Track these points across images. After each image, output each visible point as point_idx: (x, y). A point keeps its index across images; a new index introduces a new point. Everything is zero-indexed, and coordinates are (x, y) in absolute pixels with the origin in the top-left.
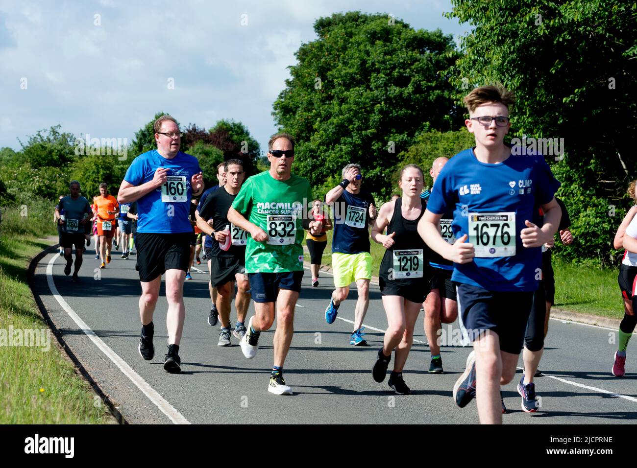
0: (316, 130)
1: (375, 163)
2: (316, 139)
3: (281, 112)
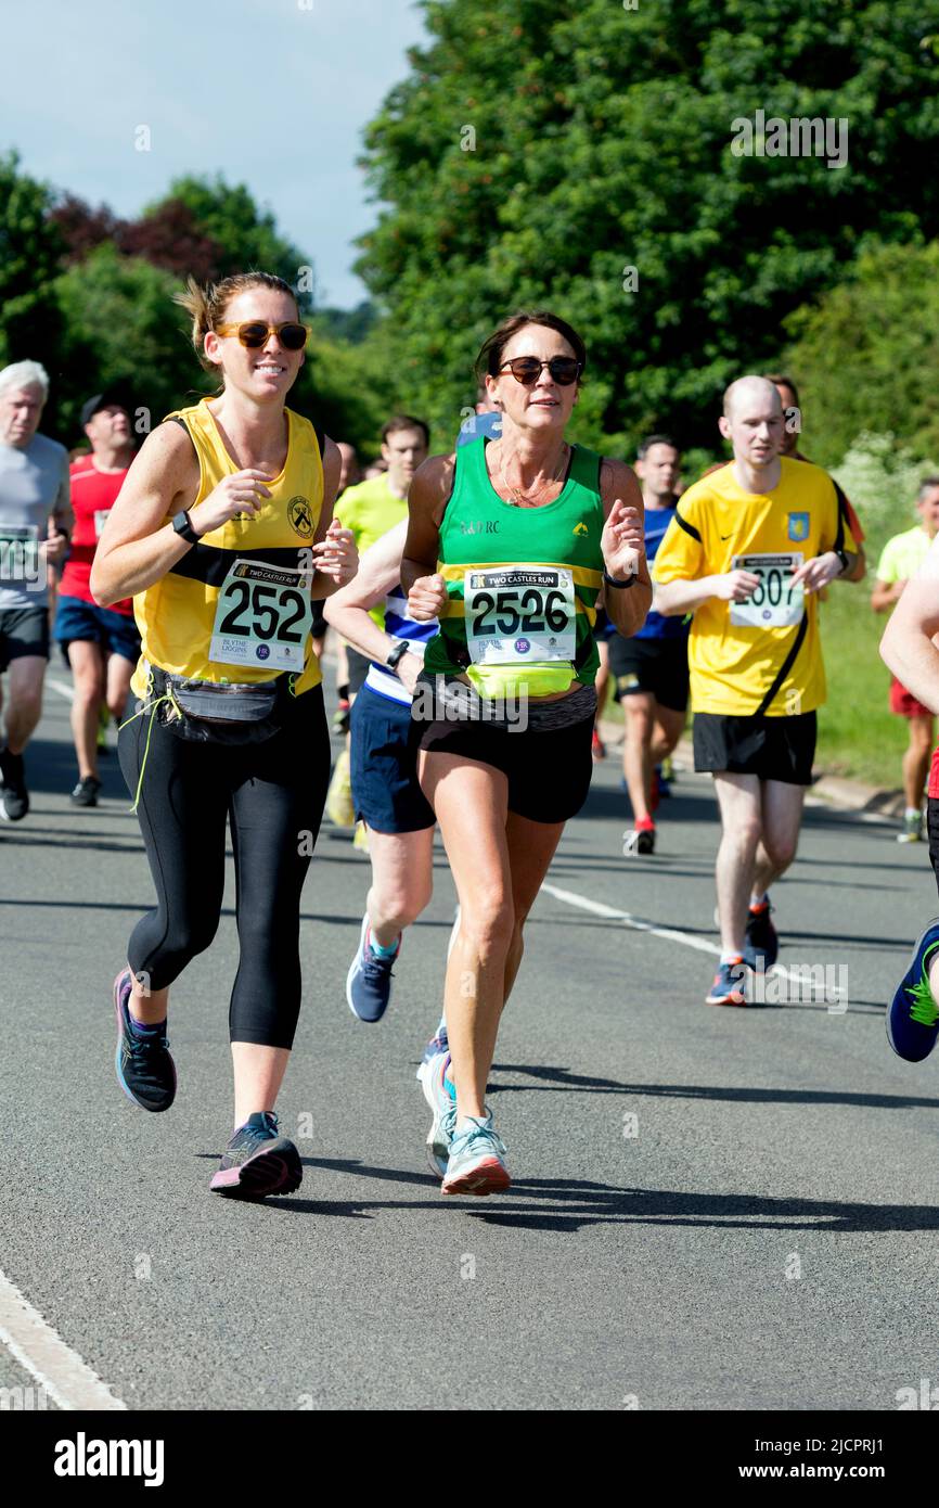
0: (508, 227)
1: (710, 350)
2: (504, 259)
3: (389, 157)
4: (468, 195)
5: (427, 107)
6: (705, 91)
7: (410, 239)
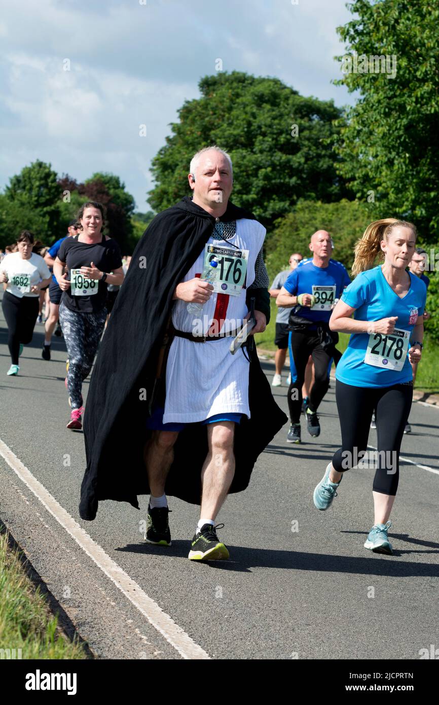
3: (160, 168)
4: (183, 181)
5: (171, 154)
6: (255, 153)
7: (165, 192)
